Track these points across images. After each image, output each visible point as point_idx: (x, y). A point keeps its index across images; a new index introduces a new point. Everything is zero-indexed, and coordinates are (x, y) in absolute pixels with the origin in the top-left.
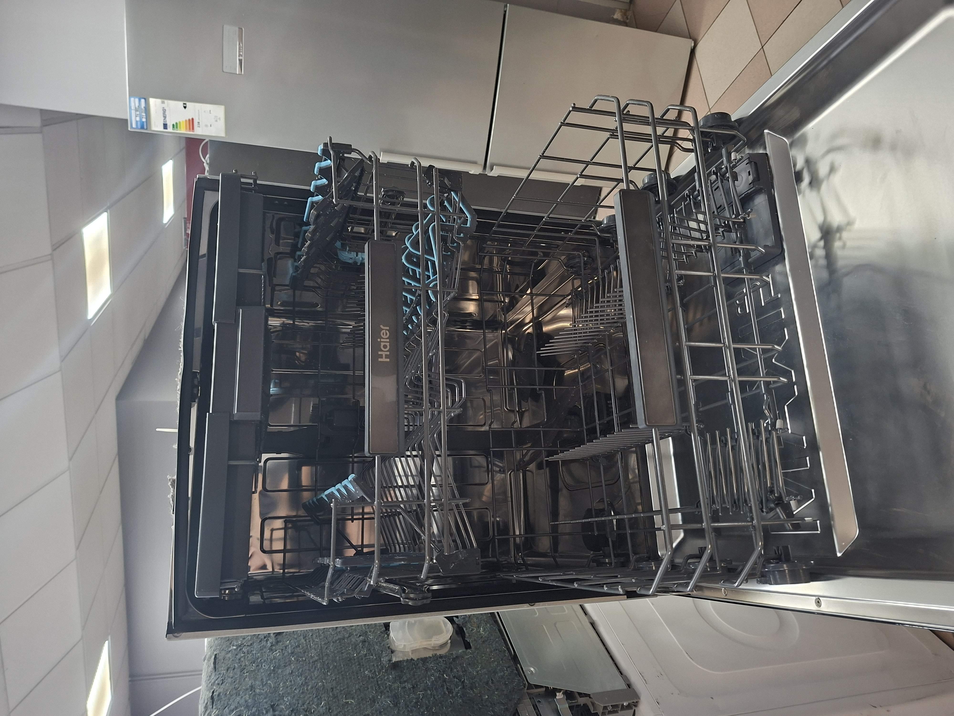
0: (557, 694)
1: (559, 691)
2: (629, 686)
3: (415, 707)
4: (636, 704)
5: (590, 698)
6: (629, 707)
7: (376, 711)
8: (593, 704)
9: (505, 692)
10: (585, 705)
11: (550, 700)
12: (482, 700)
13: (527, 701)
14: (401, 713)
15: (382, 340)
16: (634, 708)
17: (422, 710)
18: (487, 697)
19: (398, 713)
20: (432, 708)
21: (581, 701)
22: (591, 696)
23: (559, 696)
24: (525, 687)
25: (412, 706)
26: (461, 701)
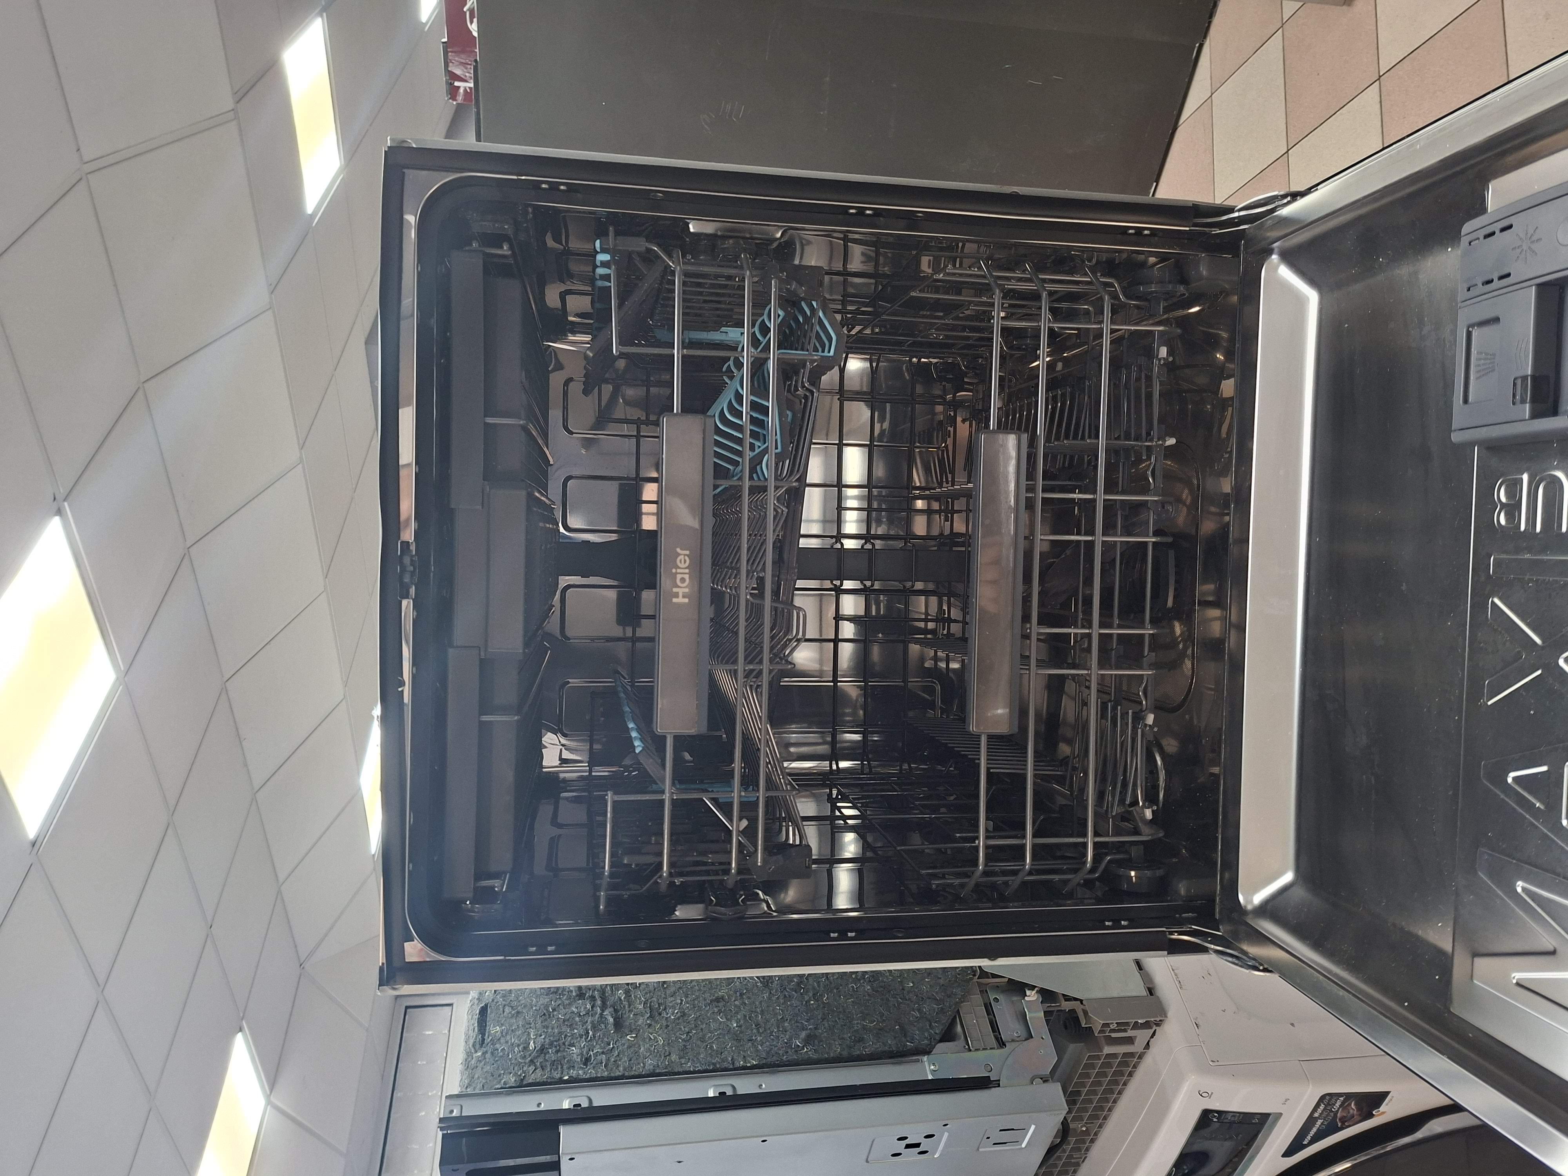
0: (1028, 992)
1: (1032, 988)
2: (1151, 991)
3: (796, 992)
4: (1158, 1024)
5: (1082, 1003)
6: (1147, 1025)
7: (736, 992)
8: (1085, 1013)
9: (942, 981)
10: (1073, 1011)
11: (1015, 999)
12: (903, 989)
13: (977, 998)
14: (774, 998)
15: (679, 571)
16: (1155, 1027)
17: (807, 998)
18: (912, 985)
19: (769, 998)
20: (822, 996)
21: (1067, 1006)
22: (1084, 1002)
23: (1032, 996)
24: (974, 975)
25: (792, 989)
26: (869, 987)
